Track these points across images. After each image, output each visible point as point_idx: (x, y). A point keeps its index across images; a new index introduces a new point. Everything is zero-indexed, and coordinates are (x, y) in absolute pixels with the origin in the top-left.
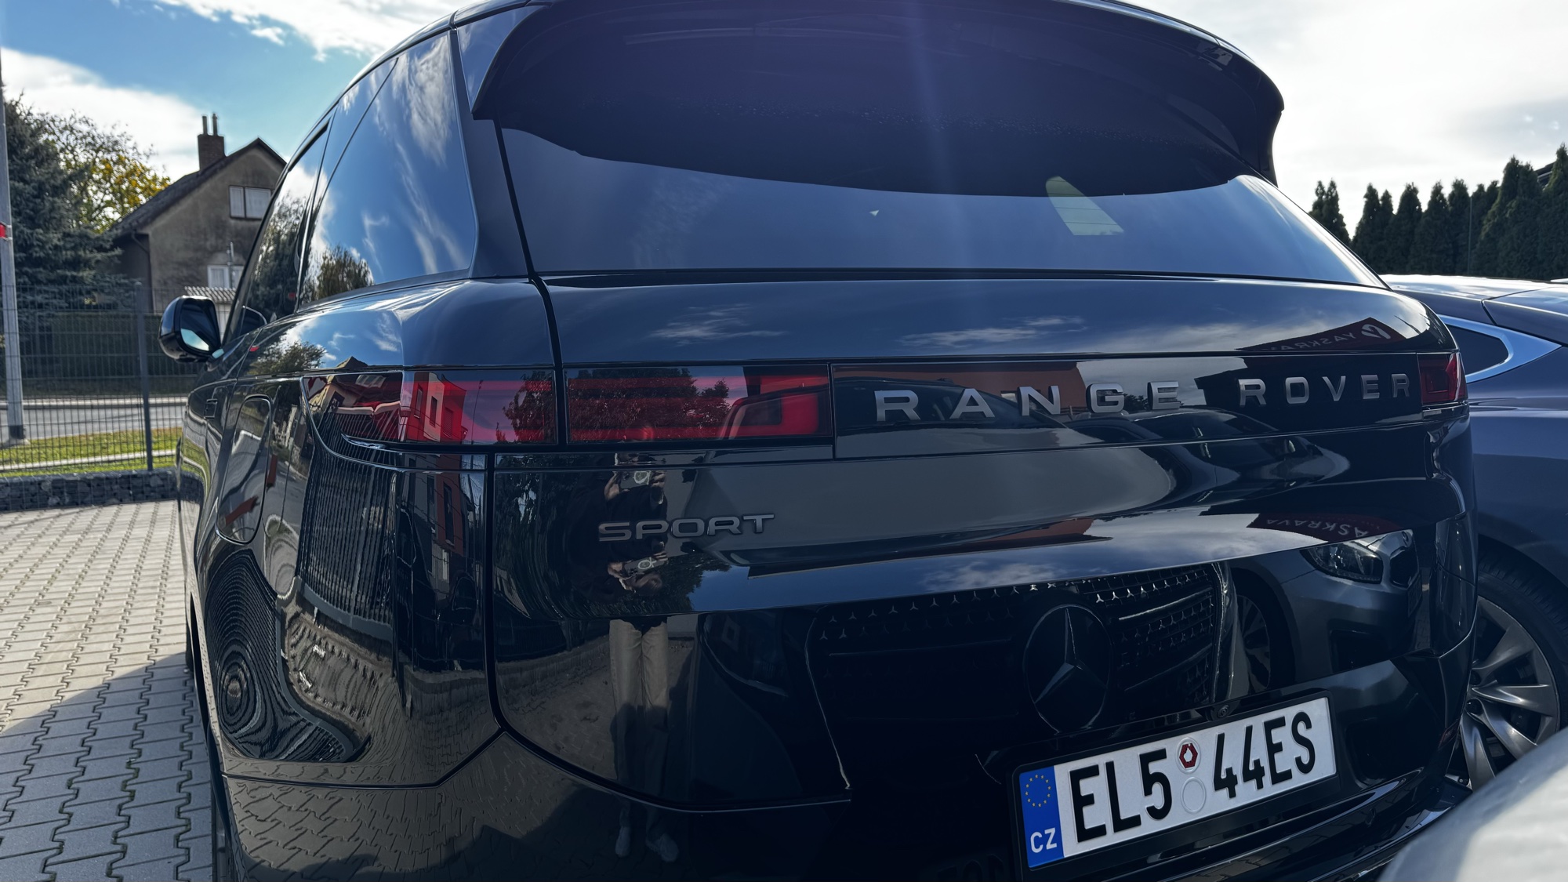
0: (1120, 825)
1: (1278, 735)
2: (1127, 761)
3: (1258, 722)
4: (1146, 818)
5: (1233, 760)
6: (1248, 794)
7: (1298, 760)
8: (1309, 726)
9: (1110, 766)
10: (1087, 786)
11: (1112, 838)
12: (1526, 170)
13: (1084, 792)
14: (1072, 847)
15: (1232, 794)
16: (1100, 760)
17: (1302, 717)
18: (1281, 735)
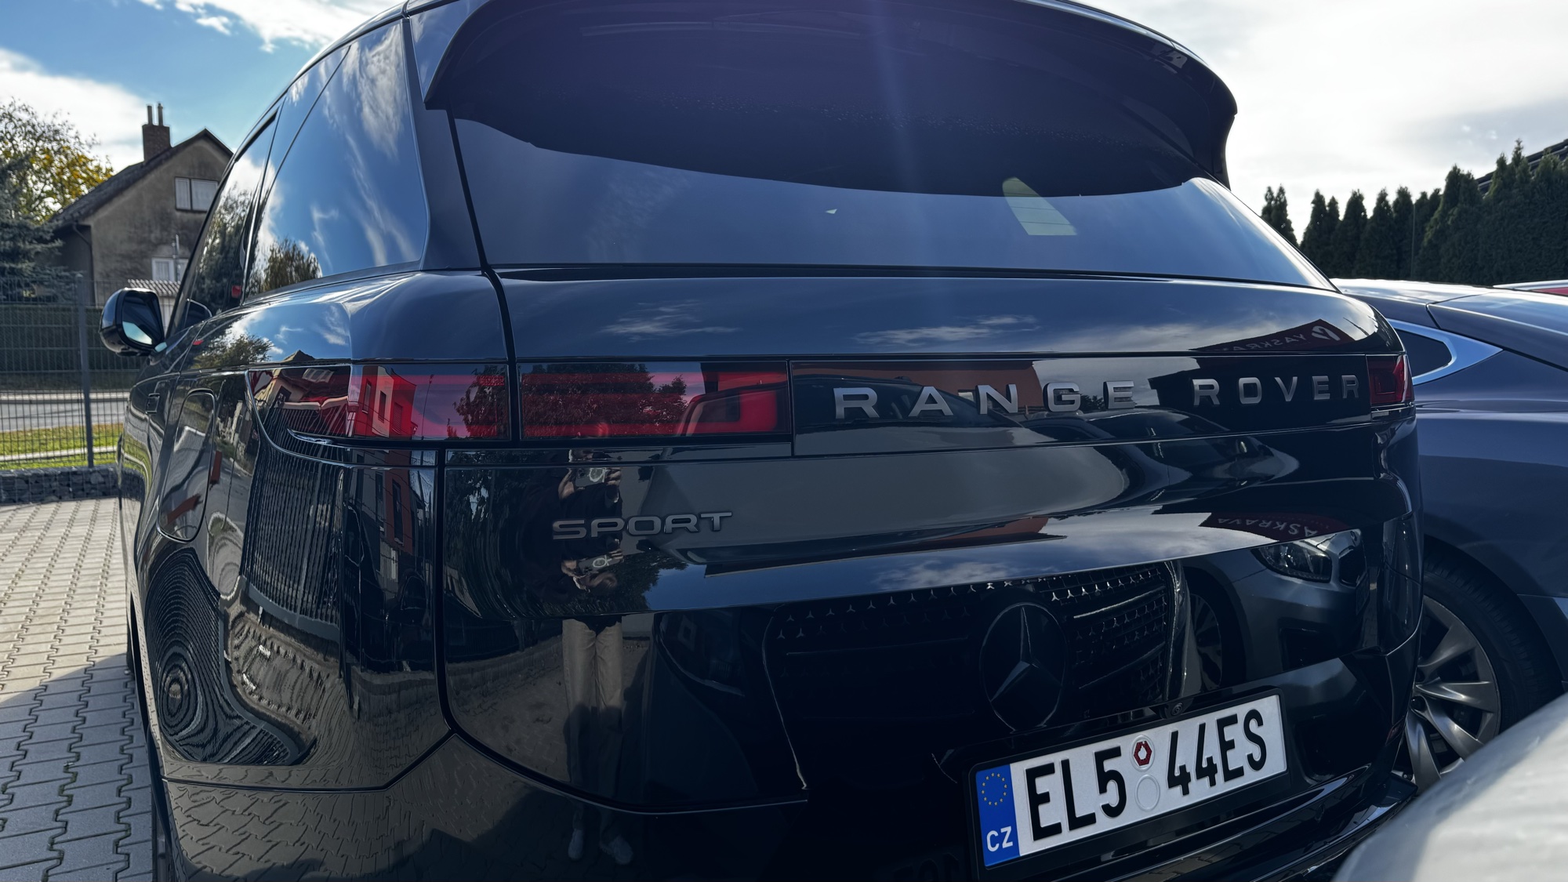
0: (1076, 823)
1: (1230, 733)
2: (1082, 758)
3: (1211, 719)
4: (1101, 816)
5: (1186, 758)
6: (1201, 791)
7: (1250, 757)
8: (1260, 723)
9: (1066, 764)
10: (1042, 785)
11: (1067, 836)
12: (1468, 178)
13: (1040, 791)
14: (1028, 846)
15: (1186, 792)
16: (1056, 758)
17: (1254, 715)
18: (1234, 732)
